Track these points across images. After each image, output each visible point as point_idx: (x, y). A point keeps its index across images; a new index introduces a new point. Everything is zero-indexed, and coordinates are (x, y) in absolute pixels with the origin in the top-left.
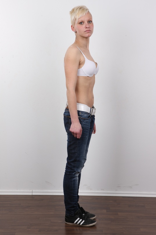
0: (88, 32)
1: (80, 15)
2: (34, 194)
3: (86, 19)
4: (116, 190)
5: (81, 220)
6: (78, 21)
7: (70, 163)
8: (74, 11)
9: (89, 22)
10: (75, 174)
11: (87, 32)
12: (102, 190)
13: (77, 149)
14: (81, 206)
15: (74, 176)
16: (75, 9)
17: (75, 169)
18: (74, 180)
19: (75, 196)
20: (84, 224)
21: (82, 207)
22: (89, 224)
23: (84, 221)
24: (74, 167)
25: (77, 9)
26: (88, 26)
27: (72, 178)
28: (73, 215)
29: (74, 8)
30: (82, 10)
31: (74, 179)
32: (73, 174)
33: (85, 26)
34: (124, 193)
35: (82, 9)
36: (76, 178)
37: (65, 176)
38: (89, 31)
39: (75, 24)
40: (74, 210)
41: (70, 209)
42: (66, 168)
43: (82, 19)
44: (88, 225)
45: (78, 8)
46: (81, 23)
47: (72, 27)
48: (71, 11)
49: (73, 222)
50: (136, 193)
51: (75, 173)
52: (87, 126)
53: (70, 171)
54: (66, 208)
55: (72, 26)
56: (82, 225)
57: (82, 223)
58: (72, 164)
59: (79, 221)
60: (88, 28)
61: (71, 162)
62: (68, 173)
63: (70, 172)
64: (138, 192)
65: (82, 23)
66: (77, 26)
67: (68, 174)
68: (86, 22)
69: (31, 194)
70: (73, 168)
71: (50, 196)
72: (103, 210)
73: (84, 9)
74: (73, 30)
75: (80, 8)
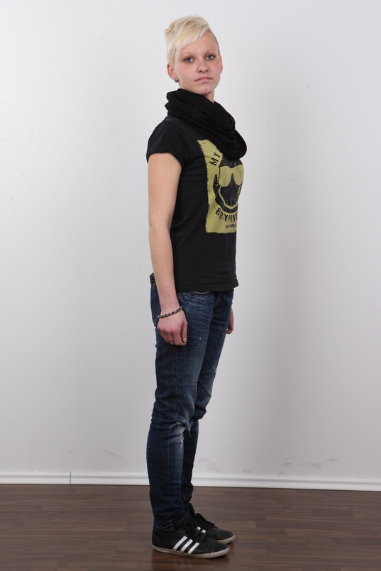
0: (204, 83)
1: (186, 40)
2: (75, 481)
3: (200, 50)
4: (282, 473)
5: (191, 541)
6: (181, 55)
7: (161, 401)
8: (174, 29)
9: (210, 56)
10: (173, 429)
11: (202, 81)
12: (246, 471)
13: (174, 368)
14: (196, 513)
15: (172, 435)
16: (176, 26)
17: (175, 416)
18: (173, 444)
19: (175, 482)
20: (199, 551)
21: (199, 514)
22: (210, 552)
23: (197, 544)
24: (172, 410)
25: (179, 26)
26: (203, 69)
27: (167, 438)
28: (171, 529)
29: (175, 22)
30: (191, 27)
31: (172, 440)
32: (168, 430)
33: (198, 68)
34: (301, 479)
35: (192, 24)
36: (176, 439)
37: (149, 433)
38: (206, 80)
39: (174, 61)
40: (173, 517)
41: (163, 514)
42: (153, 415)
43: (191, 50)
44: (207, 555)
45: (182, 23)
46: (188, 59)
47: (170, 69)
48: (167, 30)
49: (171, 547)
50: (331, 480)
51: (174, 427)
52: (202, 313)
53: (161, 420)
54: (154, 512)
55: (168, 66)
56: (193, 553)
57: (192, 550)
58: (167, 403)
59: (186, 544)
60: (204, 72)
61: (163, 398)
62: (158, 427)
63: (162, 424)
64: (335, 479)
65: (192, 60)
66: (178, 66)
67: (158, 429)
68: (200, 58)
69: (66, 481)
70: (168, 414)
71: (115, 487)
72: (250, 522)
73: (195, 26)
74: (171, 76)
75: (188, 23)
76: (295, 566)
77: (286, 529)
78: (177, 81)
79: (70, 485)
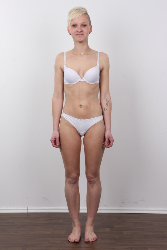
1: (74, 17)
2: (29, 211)
3: (79, 22)
4: (121, 206)
9: (84, 25)
12: (105, 206)
25: (73, 11)
26: (80, 30)
30: (77, 12)
34: (129, 209)
43: (75, 22)
47: (68, 29)
60: (80, 32)
65: (76, 26)
66: (71, 28)
69: (26, 211)
71: (47, 214)
72: (107, 229)
73: (79, 11)
74: (68, 32)
75: (77, 10)
76: (128, 248)
77: (123, 231)
78: (70, 34)
79: (27, 213)
